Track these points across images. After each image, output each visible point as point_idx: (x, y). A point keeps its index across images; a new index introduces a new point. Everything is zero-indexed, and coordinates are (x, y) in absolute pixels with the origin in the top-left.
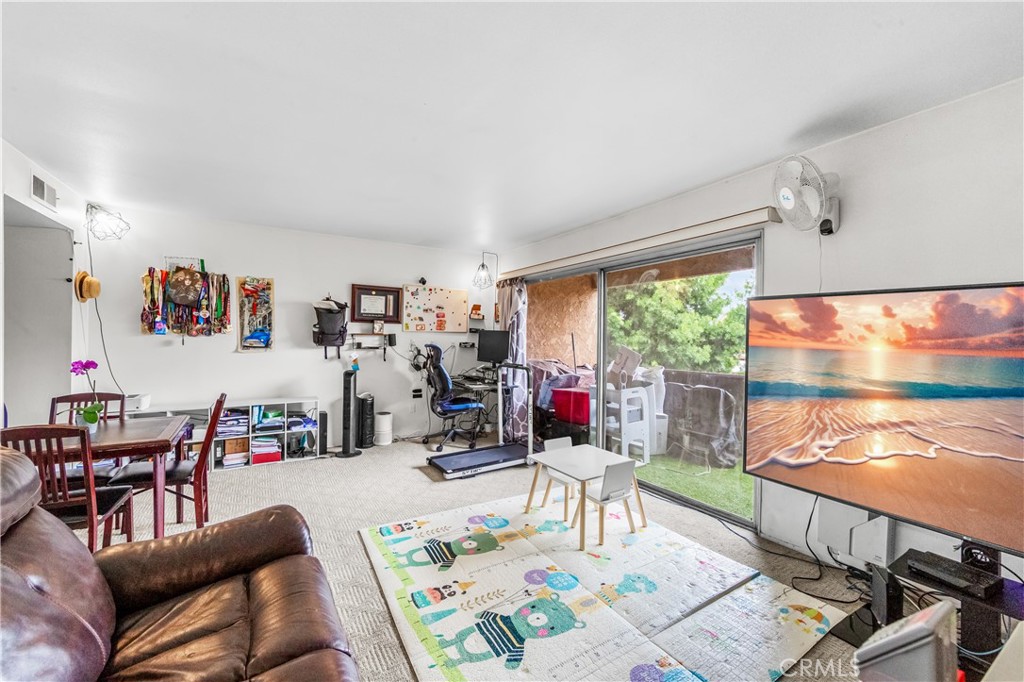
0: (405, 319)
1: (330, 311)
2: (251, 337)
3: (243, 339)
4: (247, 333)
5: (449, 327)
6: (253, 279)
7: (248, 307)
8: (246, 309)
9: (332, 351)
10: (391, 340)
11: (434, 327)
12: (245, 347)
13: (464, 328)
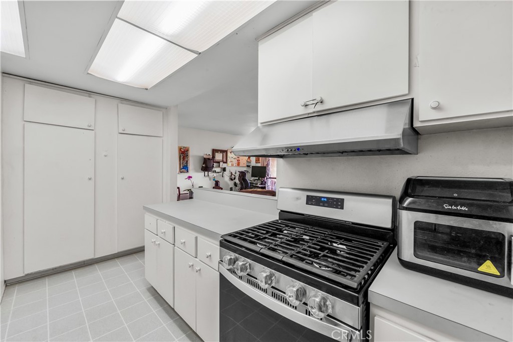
0: (228, 162)
1: (209, 159)
2: (183, 168)
3: (180, 169)
4: (182, 167)
5: (241, 165)
6: (184, 147)
7: (182, 157)
8: (181, 158)
9: (206, 173)
10: (224, 170)
11: (236, 164)
12: (181, 172)
13: (245, 165)
